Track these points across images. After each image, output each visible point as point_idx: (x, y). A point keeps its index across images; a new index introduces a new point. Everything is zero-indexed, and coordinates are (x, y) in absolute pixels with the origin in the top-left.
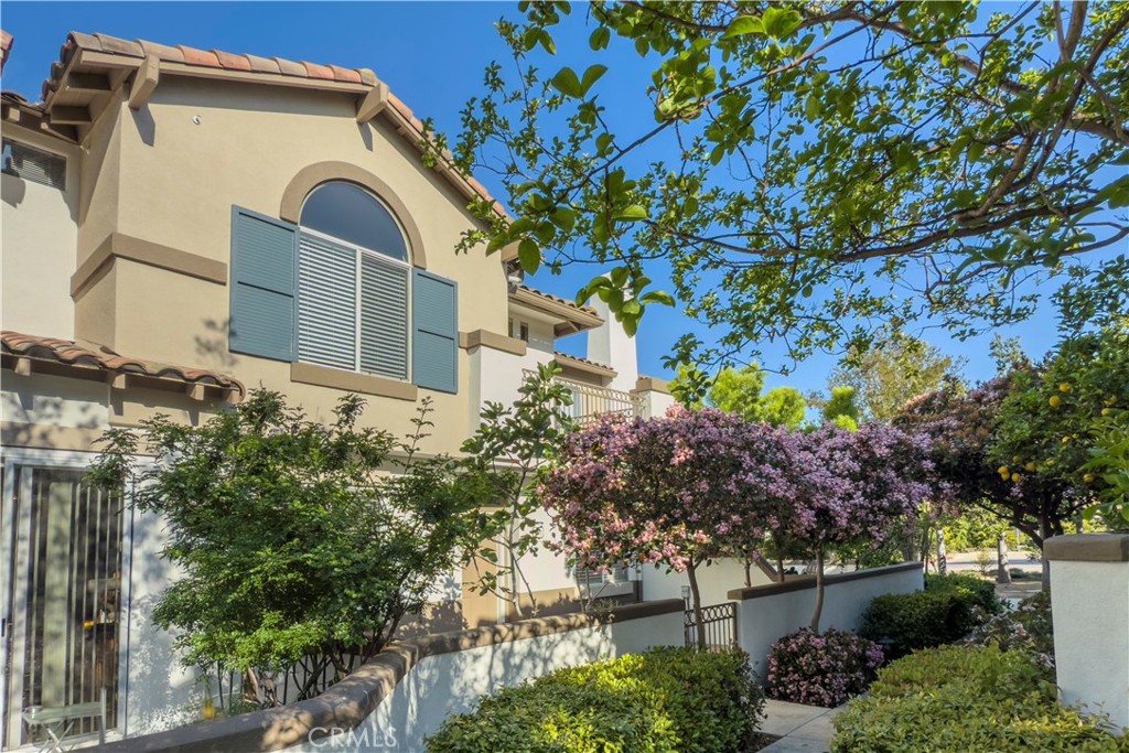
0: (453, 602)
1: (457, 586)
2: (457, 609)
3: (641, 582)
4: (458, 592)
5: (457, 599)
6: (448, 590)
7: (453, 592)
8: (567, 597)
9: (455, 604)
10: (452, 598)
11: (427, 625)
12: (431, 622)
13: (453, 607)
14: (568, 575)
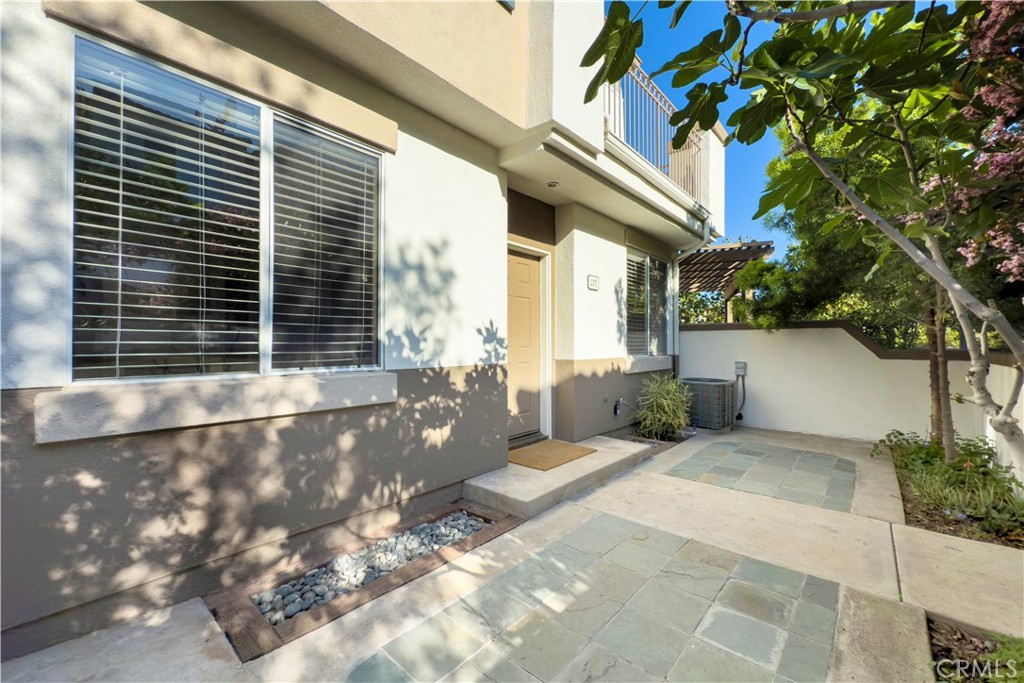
0: (493, 367)
1: (500, 342)
2: (500, 377)
3: (678, 356)
4: (502, 351)
5: (501, 362)
6: (489, 347)
7: (496, 350)
8: (619, 368)
9: (499, 370)
10: (494, 361)
11: (459, 401)
12: (463, 395)
13: (495, 374)
14: (620, 340)
